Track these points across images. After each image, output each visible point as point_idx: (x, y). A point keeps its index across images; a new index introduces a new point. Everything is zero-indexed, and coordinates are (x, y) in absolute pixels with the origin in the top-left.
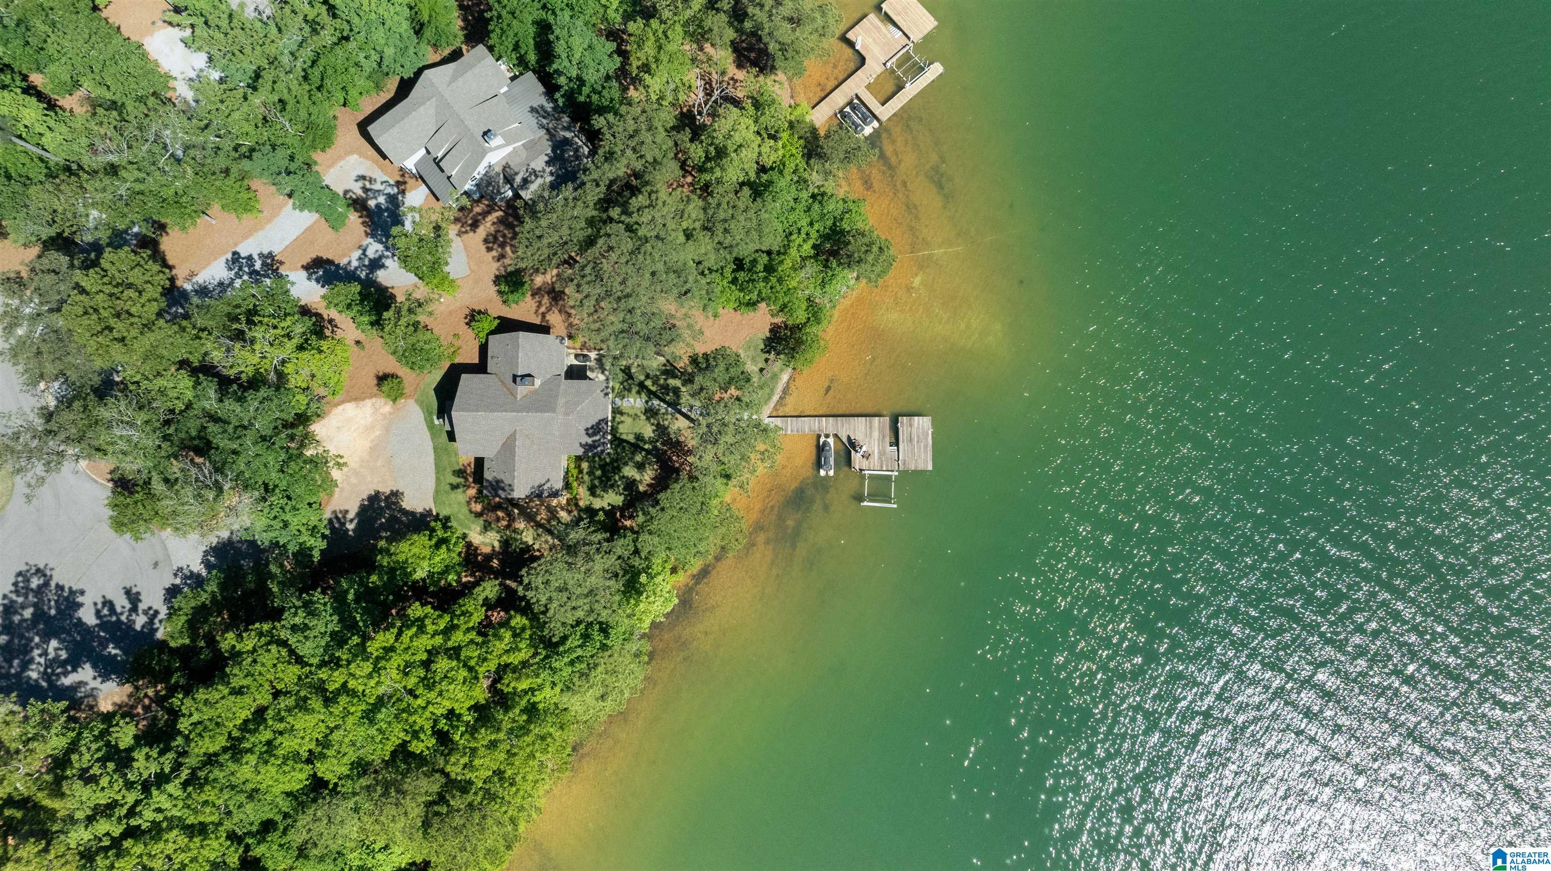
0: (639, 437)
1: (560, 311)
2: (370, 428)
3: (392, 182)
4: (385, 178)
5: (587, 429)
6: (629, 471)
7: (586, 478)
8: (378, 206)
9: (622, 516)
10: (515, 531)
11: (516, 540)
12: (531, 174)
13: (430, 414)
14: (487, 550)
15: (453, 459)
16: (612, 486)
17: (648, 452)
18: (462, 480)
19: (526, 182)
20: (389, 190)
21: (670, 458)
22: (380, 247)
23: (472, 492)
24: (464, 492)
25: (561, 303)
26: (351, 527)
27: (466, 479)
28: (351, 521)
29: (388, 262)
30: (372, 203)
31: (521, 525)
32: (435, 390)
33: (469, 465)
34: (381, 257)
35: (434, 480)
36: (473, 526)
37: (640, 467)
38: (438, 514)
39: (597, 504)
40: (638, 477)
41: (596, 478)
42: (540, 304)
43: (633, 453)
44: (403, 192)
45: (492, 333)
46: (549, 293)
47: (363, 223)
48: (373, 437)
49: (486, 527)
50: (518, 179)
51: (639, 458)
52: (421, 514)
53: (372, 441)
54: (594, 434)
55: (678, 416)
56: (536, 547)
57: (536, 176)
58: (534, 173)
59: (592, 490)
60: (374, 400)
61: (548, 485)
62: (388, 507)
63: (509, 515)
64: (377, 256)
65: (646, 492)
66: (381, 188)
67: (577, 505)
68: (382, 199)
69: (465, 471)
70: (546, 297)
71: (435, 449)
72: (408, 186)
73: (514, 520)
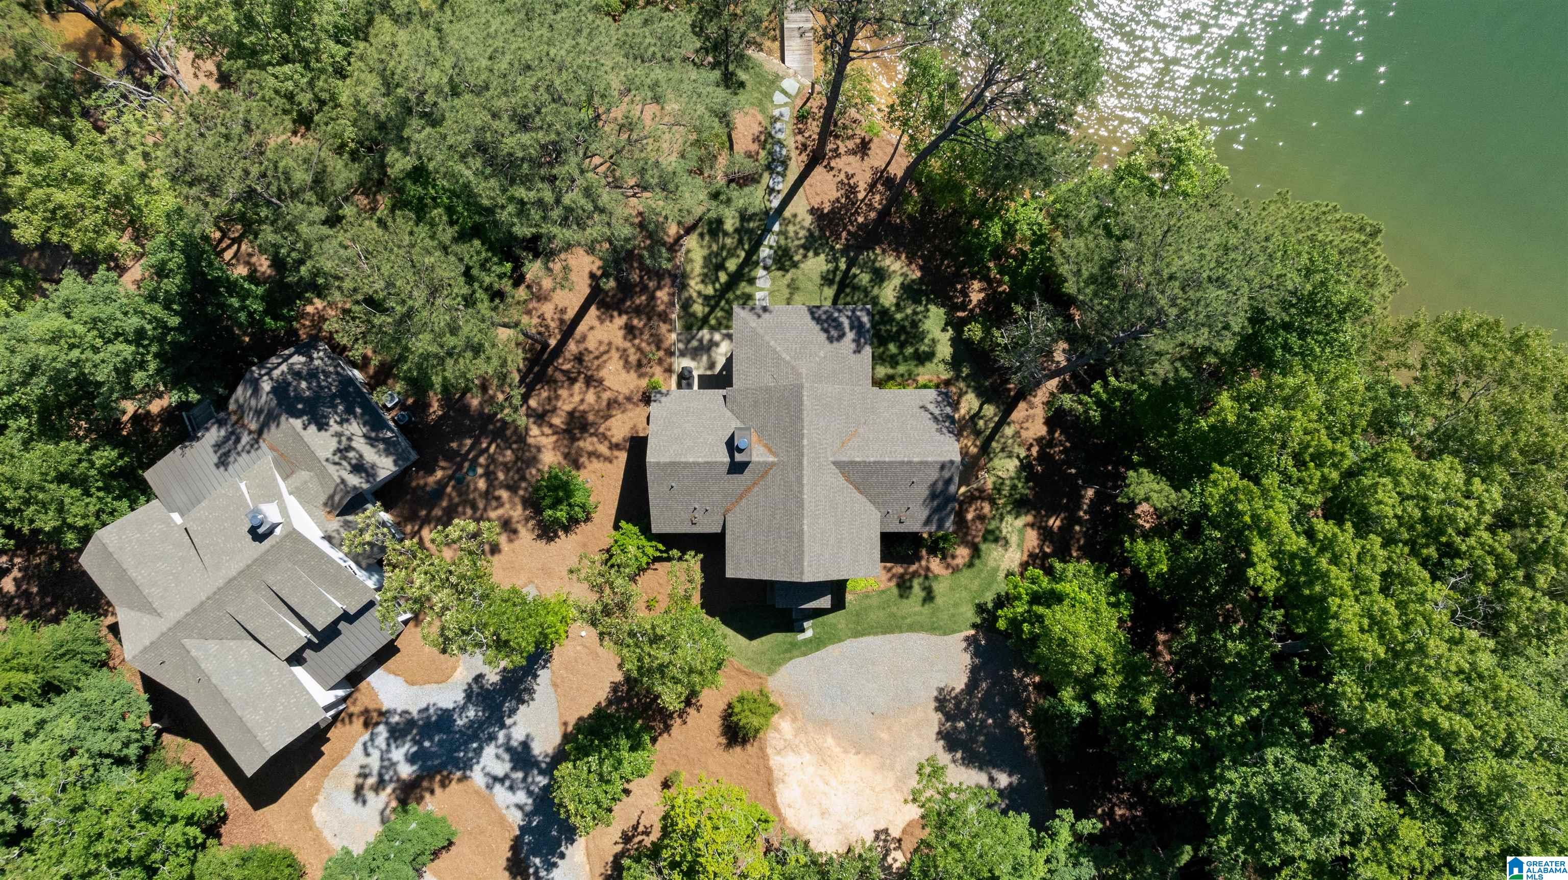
0: (827, 280)
1: (607, 417)
2: (823, 757)
3: (367, 736)
4: (358, 748)
5: (830, 339)
6: (888, 295)
7: (902, 369)
8: (411, 759)
9: (963, 307)
10: (998, 489)
11: (1014, 487)
12: (345, 458)
13: (794, 645)
14: (1032, 538)
15: (875, 601)
16: (915, 324)
17: (851, 264)
18: (916, 583)
19: (359, 468)
20: (381, 741)
21: (860, 227)
22: (490, 751)
23: (935, 565)
24: (936, 577)
25: (591, 417)
26: (1003, 780)
27: (915, 574)
28: (992, 779)
29: (518, 735)
30: (406, 771)
31: (988, 481)
32: (751, 637)
33: (889, 570)
34: (509, 749)
35: (914, 636)
36: (991, 563)
37: (880, 276)
38: (974, 626)
39: (945, 350)
40: (897, 281)
41: (901, 353)
42: (594, 455)
43: (855, 288)
44: (384, 714)
45: (646, 530)
46: (574, 439)
47: (443, 785)
48: (837, 750)
49: (993, 536)
50: (354, 480)
51: (865, 278)
52: (976, 654)
53: (846, 752)
54: (839, 326)
55: (787, 213)
56: (1023, 454)
57: (349, 448)
58: (343, 451)
59: (923, 358)
60: (769, 751)
61: (932, 407)
62: (964, 714)
63: (971, 498)
64: (507, 757)
65: (921, 268)
66: (376, 754)
67: (947, 383)
68: (398, 754)
69: (901, 576)
70: (581, 444)
71: (857, 634)
72: (371, 706)
73: (981, 490)
